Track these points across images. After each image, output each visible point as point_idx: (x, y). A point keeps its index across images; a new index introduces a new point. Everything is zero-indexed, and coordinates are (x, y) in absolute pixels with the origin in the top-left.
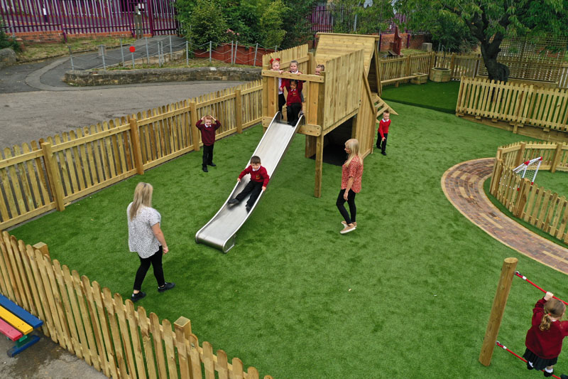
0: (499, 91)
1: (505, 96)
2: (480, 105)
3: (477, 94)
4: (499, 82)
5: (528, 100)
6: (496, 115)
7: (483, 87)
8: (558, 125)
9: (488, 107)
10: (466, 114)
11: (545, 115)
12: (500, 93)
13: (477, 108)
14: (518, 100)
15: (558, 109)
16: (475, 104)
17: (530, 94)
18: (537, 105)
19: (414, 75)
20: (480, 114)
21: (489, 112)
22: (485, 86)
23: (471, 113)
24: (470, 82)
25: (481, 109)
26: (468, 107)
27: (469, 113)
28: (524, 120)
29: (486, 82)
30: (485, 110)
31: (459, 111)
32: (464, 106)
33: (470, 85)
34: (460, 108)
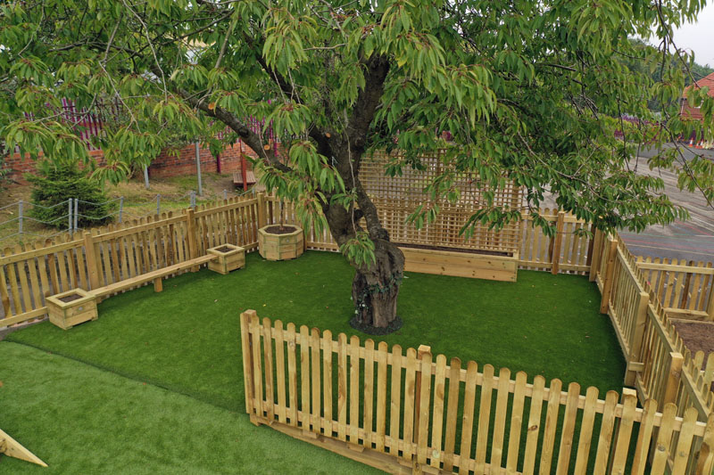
0: (349, 365)
1: (369, 381)
2: (305, 402)
3: (292, 369)
4: (343, 336)
5: (439, 403)
6: (355, 432)
7: (304, 350)
9: (328, 410)
10: (269, 425)
11: (497, 451)
12: (354, 371)
13: (299, 408)
14: (409, 400)
15: (532, 438)
16: (292, 397)
17: (440, 381)
18: (468, 417)
19: (210, 253)
20: (311, 426)
21: (335, 422)
22: (310, 348)
23: (288, 420)
24: (267, 331)
25: (311, 412)
26: (276, 402)
27: (282, 420)
28: (437, 457)
29: (310, 334)
30: (322, 414)
31: (254, 409)
32: (265, 399)
33: (268, 340)
34: (256, 404)
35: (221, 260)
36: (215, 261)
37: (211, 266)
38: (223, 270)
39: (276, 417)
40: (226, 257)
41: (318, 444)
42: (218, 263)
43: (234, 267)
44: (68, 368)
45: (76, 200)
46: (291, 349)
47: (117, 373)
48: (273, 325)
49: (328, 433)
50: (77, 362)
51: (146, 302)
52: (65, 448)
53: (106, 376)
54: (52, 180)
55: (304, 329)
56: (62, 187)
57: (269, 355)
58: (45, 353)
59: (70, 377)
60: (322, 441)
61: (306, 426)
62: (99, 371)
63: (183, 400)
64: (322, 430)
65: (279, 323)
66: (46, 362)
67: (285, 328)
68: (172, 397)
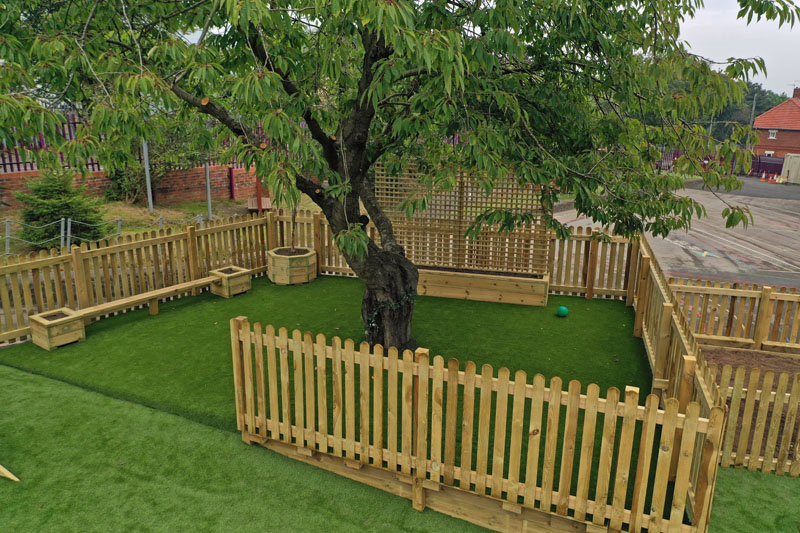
0: (344, 371)
1: (364, 388)
2: (299, 415)
3: (285, 379)
4: (337, 340)
5: (437, 409)
6: (351, 446)
7: (297, 357)
8: (547, 497)
9: (323, 423)
10: (262, 443)
11: (499, 460)
12: (349, 378)
13: (293, 422)
14: (406, 407)
15: (535, 441)
16: (285, 410)
17: (438, 385)
18: (468, 424)
19: (213, 274)
20: (305, 442)
21: (330, 436)
22: (303, 355)
23: (281, 436)
24: (258, 337)
25: (305, 427)
26: (268, 416)
27: (275, 436)
28: (437, 469)
29: (303, 340)
30: (317, 429)
31: (246, 426)
32: (257, 414)
33: (259, 347)
34: (248, 420)
35: (225, 282)
36: (218, 284)
37: (214, 289)
38: (226, 293)
39: (269, 433)
40: (229, 278)
41: (314, 463)
42: (221, 285)
43: (240, 291)
44: (49, 387)
45: (69, 220)
46: (283, 357)
47: (102, 393)
48: (264, 331)
49: (323, 449)
50: (59, 383)
51: (140, 324)
52: (40, 463)
53: (90, 396)
54: (44, 198)
55: (297, 333)
56: (54, 206)
57: (261, 365)
58: (25, 374)
59: (51, 396)
60: (319, 460)
61: (300, 442)
62: (81, 391)
63: (170, 419)
64: (317, 445)
65: (270, 329)
66: (25, 382)
67: (277, 334)
68: (160, 416)
